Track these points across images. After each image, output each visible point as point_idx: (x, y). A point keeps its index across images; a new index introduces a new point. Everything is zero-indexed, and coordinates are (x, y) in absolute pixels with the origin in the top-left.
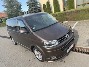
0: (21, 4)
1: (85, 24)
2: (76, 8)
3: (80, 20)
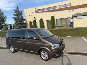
0: (6, 18)
1: (66, 39)
2: (56, 28)
3: (62, 36)
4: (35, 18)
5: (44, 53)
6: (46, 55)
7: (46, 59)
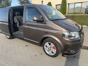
4: (42, 1)
5: (50, 44)
6: (54, 48)
7: (52, 54)
